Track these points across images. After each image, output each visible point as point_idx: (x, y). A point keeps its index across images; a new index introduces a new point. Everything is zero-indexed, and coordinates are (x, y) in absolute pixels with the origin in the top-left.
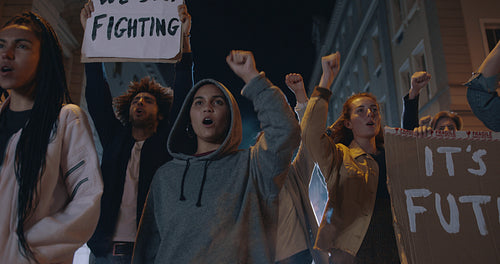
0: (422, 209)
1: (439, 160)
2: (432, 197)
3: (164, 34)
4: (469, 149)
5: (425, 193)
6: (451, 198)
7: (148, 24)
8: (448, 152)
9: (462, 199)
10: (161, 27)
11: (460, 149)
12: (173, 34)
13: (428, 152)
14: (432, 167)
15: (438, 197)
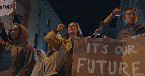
0: (83, 65)
1: (92, 48)
2: (87, 60)
3: (8, 9)
4: (102, 44)
5: (85, 59)
6: (93, 61)
7: (5, 6)
8: (96, 45)
9: (97, 62)
10: (8, 7)
11: (99, 45)
12: (11, 8)
13: (89, 45)
14: (89, 50)
15: (89, 61)
